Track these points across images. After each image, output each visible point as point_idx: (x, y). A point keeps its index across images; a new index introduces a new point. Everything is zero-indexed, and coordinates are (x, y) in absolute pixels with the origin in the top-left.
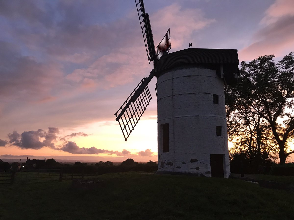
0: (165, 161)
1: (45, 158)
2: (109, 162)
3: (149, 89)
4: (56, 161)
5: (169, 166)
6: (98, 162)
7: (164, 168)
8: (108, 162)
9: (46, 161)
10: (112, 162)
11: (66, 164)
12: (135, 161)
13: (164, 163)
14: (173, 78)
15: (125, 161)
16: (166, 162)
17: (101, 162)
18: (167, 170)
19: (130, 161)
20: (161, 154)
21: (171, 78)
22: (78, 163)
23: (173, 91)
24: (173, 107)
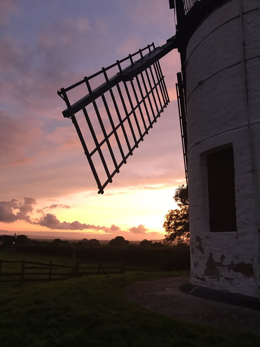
0: (223, 257)
1: (15, 234)
2: (95, 240)
3: (163, 77)
4: (29, 237)
5: (240, 275)
6: (81, 239)
7: (218, 280)
8: (93, 240)
9: (16, 238)
10: (98, 240)
11: (43, 242)
12: (126, 239)
13: (220, 264)
14: (244, 14)
15: (114, 239)
16: (227, 262)
17: (85, 239)
18: (233, 290)
19: (119, 240)
20: (207, 237)
21: (238, 14)
22: (57, 241)
23: (246, 48)
24: (247, 92)
